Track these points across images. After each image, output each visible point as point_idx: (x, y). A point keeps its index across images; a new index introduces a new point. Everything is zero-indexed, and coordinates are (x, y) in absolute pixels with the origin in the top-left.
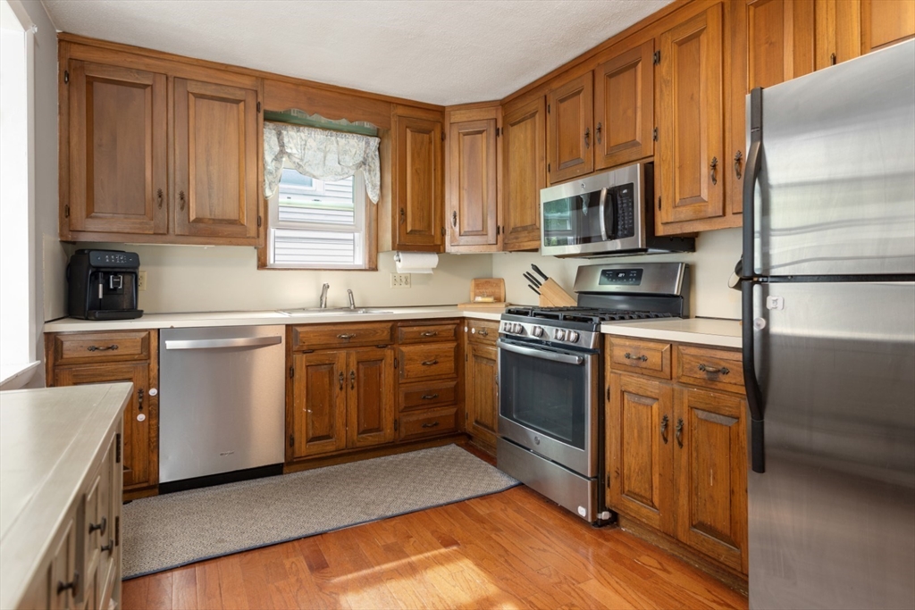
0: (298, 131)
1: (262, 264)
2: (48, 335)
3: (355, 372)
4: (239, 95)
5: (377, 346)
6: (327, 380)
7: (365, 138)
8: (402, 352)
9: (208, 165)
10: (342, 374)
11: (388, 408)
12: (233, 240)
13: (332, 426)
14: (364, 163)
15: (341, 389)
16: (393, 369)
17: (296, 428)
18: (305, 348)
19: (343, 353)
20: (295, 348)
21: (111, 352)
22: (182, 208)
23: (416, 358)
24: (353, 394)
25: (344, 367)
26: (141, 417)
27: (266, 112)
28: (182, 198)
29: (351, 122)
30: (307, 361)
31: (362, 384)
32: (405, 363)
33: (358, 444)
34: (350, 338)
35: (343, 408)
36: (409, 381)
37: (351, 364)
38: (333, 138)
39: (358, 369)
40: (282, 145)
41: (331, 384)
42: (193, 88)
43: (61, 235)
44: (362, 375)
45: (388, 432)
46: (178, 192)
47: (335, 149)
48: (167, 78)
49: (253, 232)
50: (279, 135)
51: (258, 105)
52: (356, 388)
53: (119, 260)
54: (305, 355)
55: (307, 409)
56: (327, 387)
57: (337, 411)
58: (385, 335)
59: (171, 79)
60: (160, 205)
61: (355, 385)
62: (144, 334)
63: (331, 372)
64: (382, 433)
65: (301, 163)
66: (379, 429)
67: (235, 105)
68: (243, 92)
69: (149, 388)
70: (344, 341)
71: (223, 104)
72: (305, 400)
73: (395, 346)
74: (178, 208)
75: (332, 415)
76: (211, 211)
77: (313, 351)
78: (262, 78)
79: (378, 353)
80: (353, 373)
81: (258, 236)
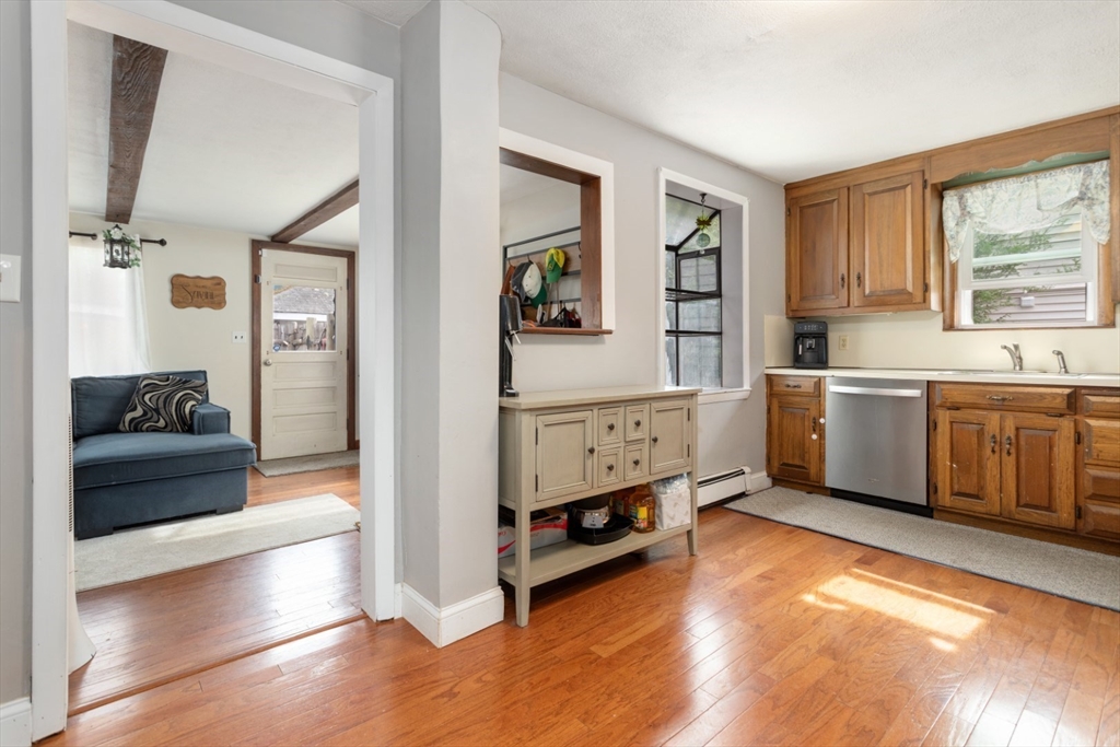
0: (985, 188)
1: (950, 326)
2: (767, 375)
3: (1013, 437)
4: (906, 179)
5: (1046, 413)
6: (975, 439)
7: (1083, 168)
8: (1089, 425)
9: (879, 248)
10: (994, 437)
11: (1064, 488)
12: (901, 307)
13: (982, 488)
14: (1081, 198)
15: (993, 451)
16: (1072, 444)
17: (940, 477)
18: (948, 405)
19: (996, 416)
20: (938, 402)
21: (797, 390)
22: (859, 285)
23: (1115, 436)
24: (1010, 462)
25: (998, 430)
26: (814, 437)
27: (934, 186)
28: (859, 278)
29: (1040, 161)
30: (951, 417)
31: (1023, 452)
32: (1094, 439)
33: (1017, 517)
34: (1004, 400)
35: (996, 472)
36: (1101, 463)
37: (1007, 429)
38: (1032, 183)
39: (1017, 436)
40: (963, 207)
41: (980, 444)
42: (868, 189)
43: (787, 314)
44: (1022, 442)
45: (1065, 516)
46: (856, 274)
47: (1035, 193)
48: (849, 189)
49: (919, 298)
50: (961, 198)
51: (925, 182)
52: (1013, 456)
53: (813, 328)
54: (948, 412)
55: (952, 462)
56: (975, 446)
57: (989, 474)
58: (1061, 404)
59: (851, 188)
60: (843, 286)
61: (1013, 451)
62: (816, 379)
63: (980, 433)
64: (1054, 515)
65: (985, 221)
66: (1049, 508)
67: (902, 191)
68: (910, 176)
69: (819, 418)
70: (996, 403)
71: (892, 193)
72: (948, 454)
73: (1077, 417)
74: (856, 285)
75: (981, 477)
76: (881, 284)
77: (958, 409)
78: (928, 157)
79: (1051, 422)
80: (1009, 438)
81: (924, 301)
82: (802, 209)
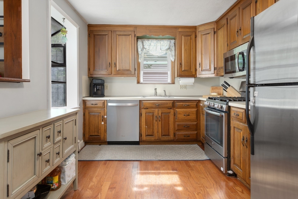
0: (148, 41)
1: (138, 82)
2: (83, 100)
3: (161, 116)
4: (130, 33)
5: (168, 108)
6: (152, 118)
7: (170, 40)
8: (177, 111)
9: (121, 54)
10: (156, 116)
11: (171, 129)
12: (128, 75)
13: (153, 132)
14: (169, 48)
15: (156, 121)
16: (173, 116)
17: (142, 131)
18: (145, 107)
19: (157, 110)
20: (142, 107)
21: (96, 105)
22: (115, 67)
23: (181, 113)
24: (160, 123)
25: (157, 114)
26: (103, 123)
27: (137, 37)
28: (115, 64)
29: (163, 36)
30: (146, 111)
31: (163, 120)
32: (178, 114)
33: (162, 139)
34: (159, 105)
35: (157, 127)
36: (179, 120)
37: (159, 114)
38: (159, 42)
39: (162, 115)
40: (143, 46)
41: (153, 119)
42: (118, 33)
43: (88, 76)
44: (163, 117)
45: (172, 137)
46: (114, 62)
47: (160, 45)
48: (111, 32)
49: (133, 73)
50: (143, 42)
51: (135, 35)
52: (161, 121)
53: (100, 82)
54: (145, 110)
55: (146, 126)
56: (152, 120)
57: (155, 128)
58: (171, 105)
59: (112, 32)
60: (110, 66)
61: (161, 120)
62: (103, 101)
63: (153, 116)
64: (169, 137)
65: (149, 51)
66: (168, 135)
67: (128, 36)
68: (131, 32)
69: (105, 116)
70: (157, 106)
71: (125, 36)
72: (145, 123)
73: (174, 109)
74: (114, 67)
75: (153, 129)
76: (122, 67)
77: (147, 109)
78: (136, 27)
79: (168, 111)
80: (160, 116)
81: (135, 74)
82: (94, 35)
